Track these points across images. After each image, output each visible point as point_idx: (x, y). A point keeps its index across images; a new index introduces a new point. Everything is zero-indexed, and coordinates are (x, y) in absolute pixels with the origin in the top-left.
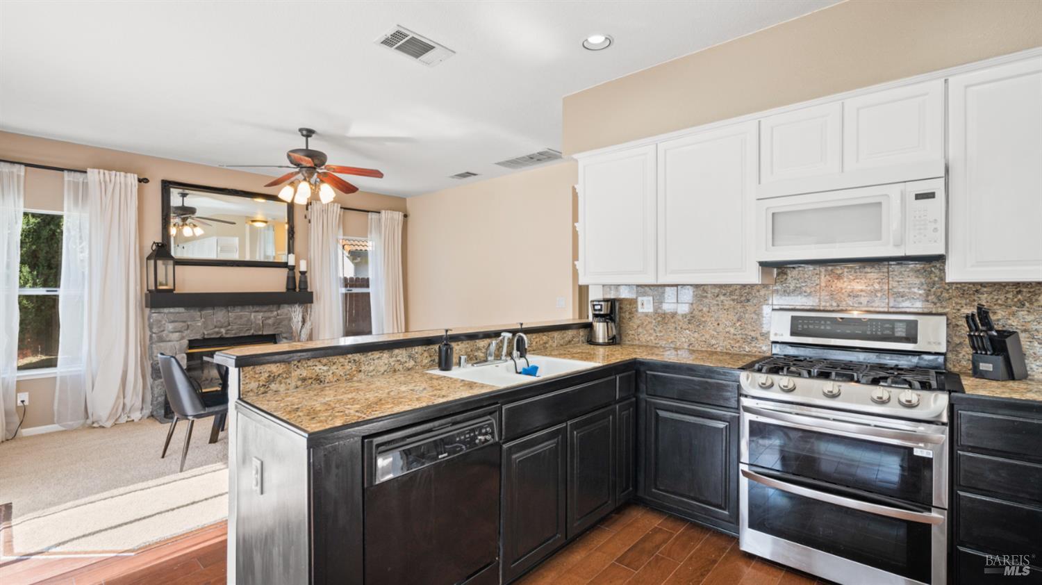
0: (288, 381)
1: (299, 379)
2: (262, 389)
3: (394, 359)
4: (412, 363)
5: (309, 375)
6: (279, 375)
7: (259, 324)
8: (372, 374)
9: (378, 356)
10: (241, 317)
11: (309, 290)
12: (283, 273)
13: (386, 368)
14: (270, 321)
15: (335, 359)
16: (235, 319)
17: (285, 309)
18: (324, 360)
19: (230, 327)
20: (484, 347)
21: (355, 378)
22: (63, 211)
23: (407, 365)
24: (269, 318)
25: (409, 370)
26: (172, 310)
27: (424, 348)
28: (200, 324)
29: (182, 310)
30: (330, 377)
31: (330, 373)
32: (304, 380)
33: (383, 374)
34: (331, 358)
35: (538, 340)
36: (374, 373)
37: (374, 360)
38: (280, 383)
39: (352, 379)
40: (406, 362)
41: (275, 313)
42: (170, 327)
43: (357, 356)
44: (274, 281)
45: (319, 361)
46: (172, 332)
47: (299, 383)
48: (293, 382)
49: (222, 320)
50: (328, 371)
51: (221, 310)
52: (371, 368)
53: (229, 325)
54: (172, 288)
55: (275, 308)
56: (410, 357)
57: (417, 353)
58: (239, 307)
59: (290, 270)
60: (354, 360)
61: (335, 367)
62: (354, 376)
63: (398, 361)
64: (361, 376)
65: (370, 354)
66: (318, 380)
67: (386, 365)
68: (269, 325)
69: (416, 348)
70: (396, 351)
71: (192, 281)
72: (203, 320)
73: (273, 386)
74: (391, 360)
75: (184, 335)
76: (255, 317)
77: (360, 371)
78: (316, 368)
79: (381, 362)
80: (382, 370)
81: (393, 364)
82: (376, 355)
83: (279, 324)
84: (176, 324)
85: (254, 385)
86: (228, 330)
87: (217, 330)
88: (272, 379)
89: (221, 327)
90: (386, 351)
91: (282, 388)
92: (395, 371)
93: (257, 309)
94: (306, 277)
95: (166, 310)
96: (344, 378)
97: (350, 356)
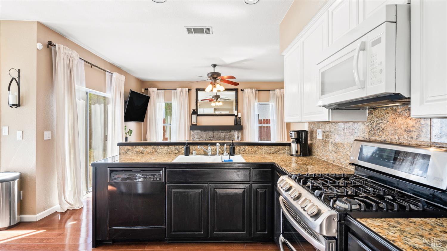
0: (132, 152)
1: (136, 152)
2: (125, 153)
3: (169, 149)
4: (177, 152)
5: (139, 151)
6: (130, 150)
7: (223, 137)
8: (160, 153)
9: (163, 148)
10: (218, 135)
11: (242, 125)
12: (233, 118)
13: (166, 152)
14: (227, 137)
15: (147, 147)
16: (216, 135)
17: (233, 132)
18: (144, 147)
19: (214, 138)
20: (214, 149)
21: (154, 154)
22: (171, 101)
23: (175, 152)
24: (227, 135)
25: (175, 154)
26: (197, 131)
27: (182, 146)
28: (205, 136)
29: (199, 131)
30: (145, 152)
31: (145, 151)
32: (137, 152)
33: (165, 154)
34: (146, 146)
35: (249, 149)
36: (161, 153)
37: (161, 148)
38: (130, 152)
39: (153, 154)
40: (174, 151)
41: (229, 133)
42: (196, 136)
43: (155, 147)
44: (230, 121)
45: (142, 147)
46: (197, 138)
47: (136, 153)
48: (134, 152)
49: (212, 135)
50: (145, 150)
51: (211, 132)
52: (160, 151)
53: (214, 137)
54: (196, 124)
55: (229, 132)
56: (176, 149)
57: (179, 148)
58: (217, 131)
59: (235, 117)
60: (154, 148)
61: (147, 149)
62: (154, 153)
63: (171, 150)
64: (156, 153)
65: (160, 146)
66: (142, 153)
67: (166, 151)
68: (227, 138)
69: (179, 146)
70: (170, 147)
71: (204, 121)
72: (206, 135)
73: (128, 152)
74: (168, 149)
75: (200, 139)
76: (222, 134)
77: (156, 152)
78: (141, 149)
79: (164, 150)
80: (164, 152)
81: (169, 151)
82: (162, 147)
83: (231, 137)
84: (198, 136)
85: (123, 151)
86: (213, 139)
87: (210, 138)
88: (128, 150)
89: (211, 138)
90: (166, 146)
91: (131, 153)
92: (169, 153)
93: (222, 132)
94: (240, 120)
95: (195, 131)
96: (150, 153)
97: (152, 146)
